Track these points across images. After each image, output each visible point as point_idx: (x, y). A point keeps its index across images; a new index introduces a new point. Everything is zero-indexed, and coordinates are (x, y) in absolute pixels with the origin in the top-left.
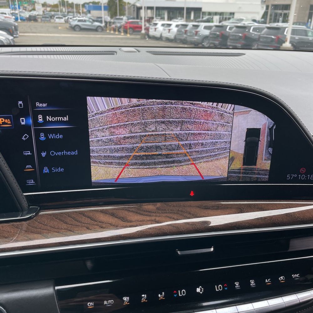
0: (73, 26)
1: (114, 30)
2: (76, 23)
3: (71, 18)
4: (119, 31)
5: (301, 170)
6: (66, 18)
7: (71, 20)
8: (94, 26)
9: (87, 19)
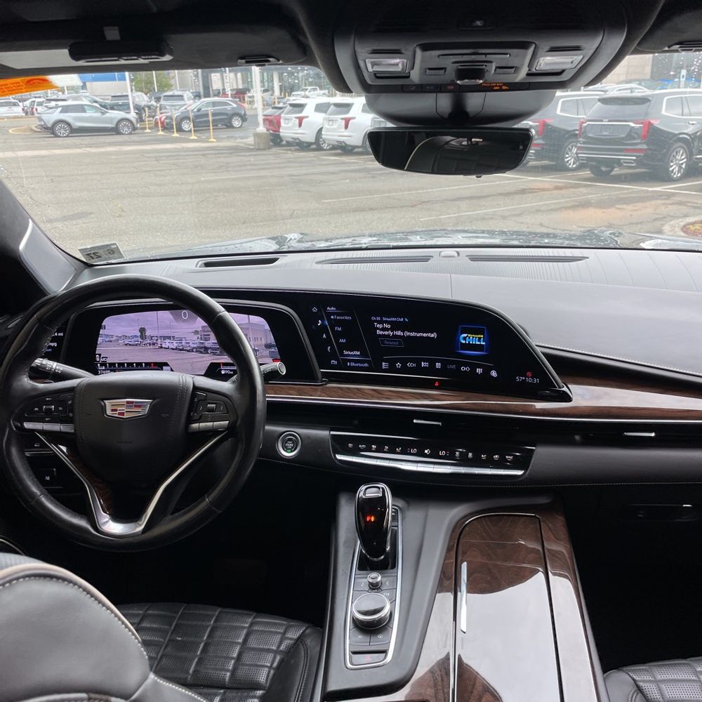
0: (49, 125)
1: (167, 127)
2: (57, 115)
3: (40, 104)
4: (180, 130)
5: (528, 373)
6: (27, 103)
7: (40, 109)
8: (111, 120)
9: (85, 102)
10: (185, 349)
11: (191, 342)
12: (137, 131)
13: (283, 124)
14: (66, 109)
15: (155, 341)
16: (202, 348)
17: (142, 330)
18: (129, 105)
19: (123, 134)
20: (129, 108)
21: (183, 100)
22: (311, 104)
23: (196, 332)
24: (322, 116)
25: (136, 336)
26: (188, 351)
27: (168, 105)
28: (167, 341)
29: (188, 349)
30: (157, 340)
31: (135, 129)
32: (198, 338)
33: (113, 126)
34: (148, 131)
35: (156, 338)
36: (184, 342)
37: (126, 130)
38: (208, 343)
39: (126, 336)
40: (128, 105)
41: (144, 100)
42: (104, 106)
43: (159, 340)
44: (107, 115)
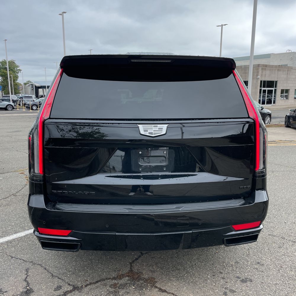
12: (14, 109)
18: (10, 100)
19: (9, 110)
20: (10, 101)
21: (32, 98)
27: (26, 100)
31: (13, 108)
33: (5, 107)
34: (18, 109)
37: (10, 109)
41: (16, 98)
44: (2, 103)
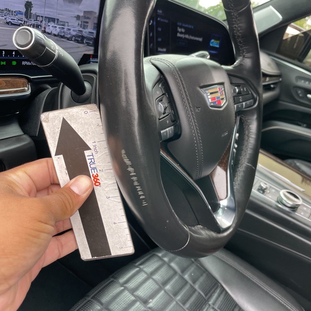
10: (66, 36)
11: (72, 29)
13: (46, 28)
14: (12, 19)
15: (39, 23)
16: (79, 36)
17: (28, 5)
22: (51, 25)
23: (78, 17)
24: (52, 28)
25: (20, 13)
26: (68, 39)
28: (51, 24)
29: (69, 36)
30: (41, 21)
32: (79, 24)
35: (41, 19)
36: (66, 27)
38: (85, 32)
39: (9, 11)
40: (22, 20)
42: (19, 20)
43: (44, 22)
